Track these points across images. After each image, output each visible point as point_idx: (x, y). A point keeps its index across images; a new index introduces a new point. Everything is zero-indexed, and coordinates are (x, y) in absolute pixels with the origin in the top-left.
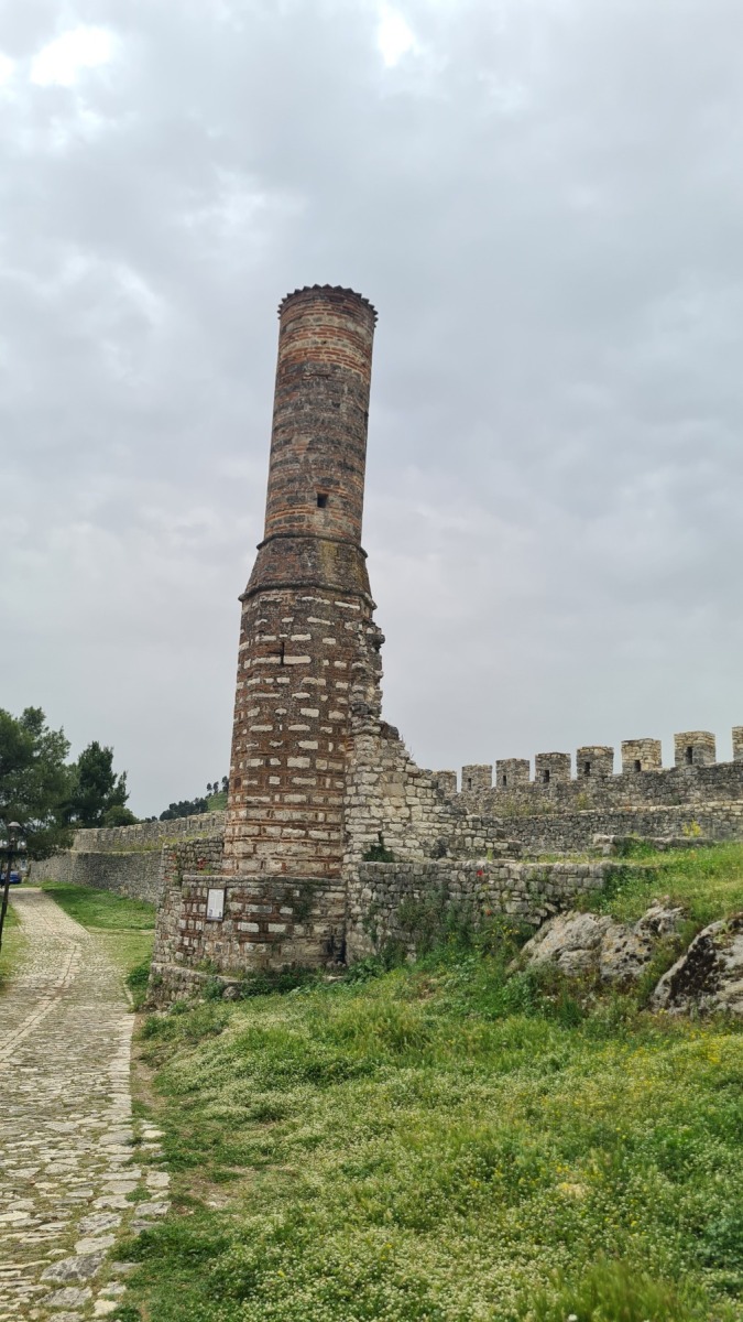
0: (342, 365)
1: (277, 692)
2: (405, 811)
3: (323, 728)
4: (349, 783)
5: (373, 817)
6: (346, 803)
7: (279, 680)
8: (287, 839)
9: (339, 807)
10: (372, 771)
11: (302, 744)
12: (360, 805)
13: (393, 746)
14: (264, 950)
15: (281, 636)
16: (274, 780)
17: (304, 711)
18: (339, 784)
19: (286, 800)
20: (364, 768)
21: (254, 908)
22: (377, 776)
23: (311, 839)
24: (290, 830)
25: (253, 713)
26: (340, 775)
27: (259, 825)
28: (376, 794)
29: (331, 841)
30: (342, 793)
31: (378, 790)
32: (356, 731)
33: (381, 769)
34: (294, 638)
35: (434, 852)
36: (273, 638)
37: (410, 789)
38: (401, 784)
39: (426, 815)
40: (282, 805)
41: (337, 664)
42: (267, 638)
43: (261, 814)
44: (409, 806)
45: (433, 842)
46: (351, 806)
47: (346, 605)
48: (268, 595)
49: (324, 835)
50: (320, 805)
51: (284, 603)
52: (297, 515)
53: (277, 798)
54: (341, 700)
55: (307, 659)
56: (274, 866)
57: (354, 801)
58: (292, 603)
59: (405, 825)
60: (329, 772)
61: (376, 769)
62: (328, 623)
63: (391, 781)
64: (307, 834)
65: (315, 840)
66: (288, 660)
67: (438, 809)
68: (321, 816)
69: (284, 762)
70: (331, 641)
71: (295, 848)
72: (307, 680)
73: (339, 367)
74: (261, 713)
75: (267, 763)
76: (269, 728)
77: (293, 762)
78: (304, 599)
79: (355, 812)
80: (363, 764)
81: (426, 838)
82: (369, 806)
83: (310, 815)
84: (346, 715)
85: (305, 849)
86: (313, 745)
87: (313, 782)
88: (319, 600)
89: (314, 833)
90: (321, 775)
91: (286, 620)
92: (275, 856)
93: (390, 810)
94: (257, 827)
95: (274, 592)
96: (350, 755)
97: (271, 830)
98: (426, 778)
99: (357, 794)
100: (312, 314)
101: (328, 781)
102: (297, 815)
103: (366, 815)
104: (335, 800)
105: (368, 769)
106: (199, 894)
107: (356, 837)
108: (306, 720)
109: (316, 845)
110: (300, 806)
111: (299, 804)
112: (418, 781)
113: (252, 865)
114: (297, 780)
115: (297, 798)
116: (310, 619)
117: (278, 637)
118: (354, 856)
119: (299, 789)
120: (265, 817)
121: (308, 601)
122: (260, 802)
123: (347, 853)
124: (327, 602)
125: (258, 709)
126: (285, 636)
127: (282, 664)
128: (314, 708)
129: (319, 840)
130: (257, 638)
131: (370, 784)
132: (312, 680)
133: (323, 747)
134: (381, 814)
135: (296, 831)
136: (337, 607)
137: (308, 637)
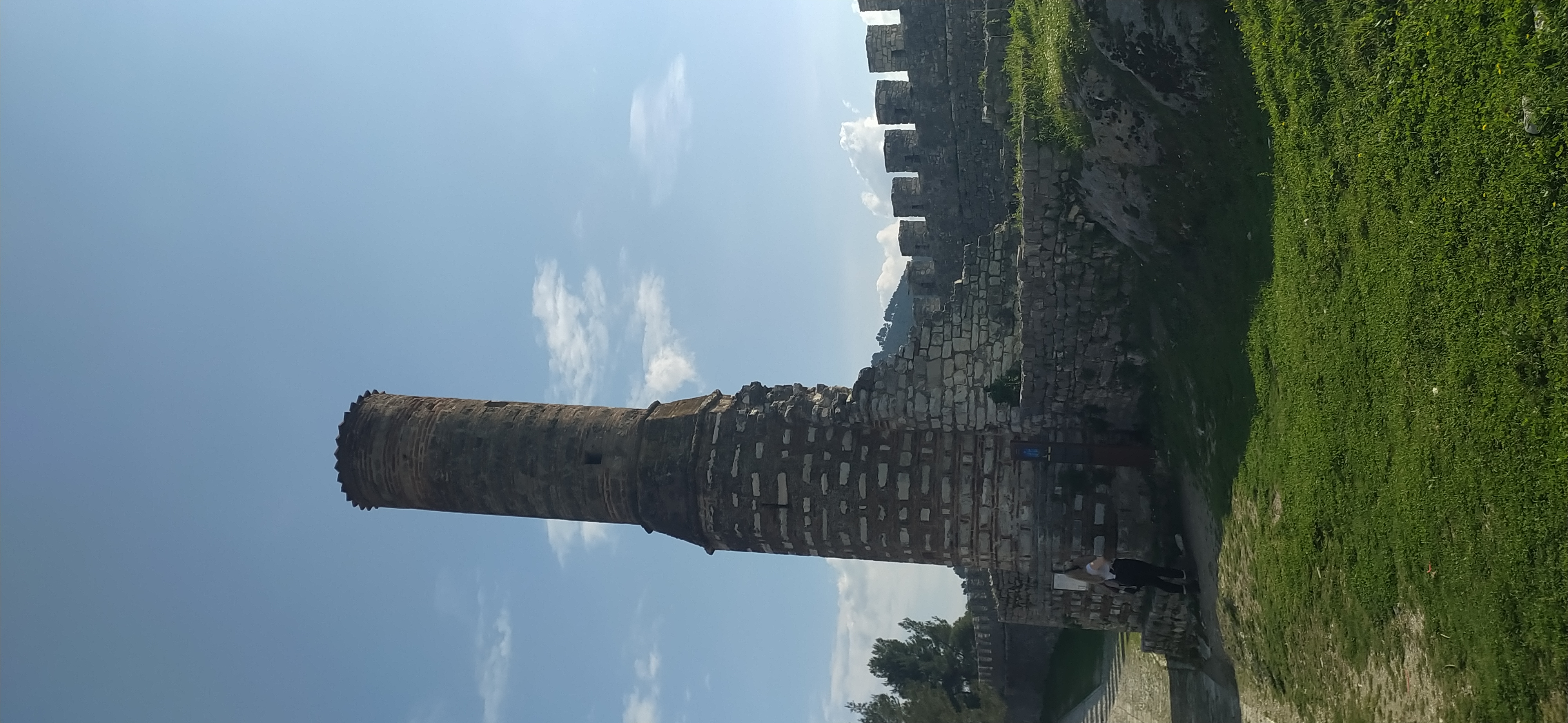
0: (432, 435)
1: (821, 513)
2: (960, 359)
3: (863, 458)
4: (927, 426)
5: (967, 398)
6: (950, 429)
7: (807, 510)
8: (994, 500)
9: (955, 437)
10: (912, 400)
11: (882, 483)
12: (954, 414)
13: (882, 373)
14: (1126, 529)
15: (754, 508)
16: (925, 514)
17: (843, 481)
18: (929, 437)
19: (949, 501)
20: (909, 410)
21: (1077, 542)
22: (918, 394)
23: (993, 472)
24: (984, 496)
25: (845, 539)
26: (917, 435)
27: (978, 532)
28: (940, 396)
29: (996, 446)
30: (938, 433)
31: (935, 392)
32: (866, 418)
33: (910, 389)
34: (757, 493)
35: (1007, 324)
36: (757, 517)
37: (934, 353)
38: (929, 364)
39: (964, 334)
40: (954, 504)
41: (786, 440)
42: (757, 525)
43: (965, 531)
44: (954, 353)
45: (995, 326)
46: (954, 424)
47: (716, 430)
48: (707, 523)
49: (989, 456)
50: (954, 460)
51: (716, 505)
52: (610, 489)
53: (946, 512)
54: (829, 436)
55: (782, 478)
56: (1026, 514)
57: (948, 420)
58: (715, 495)
59: (976, 360)
60: (914, 451)
61: (910, 395)
62: (738, 452)
63: (925, 377)
64: (986, 476)
65: (994, 466)
66: (783, 499)
67: (956, 319)
68: (966, 459)
69: (904, 503)
70: (759, 448)
71: (1004, 491)
72: (806, 477)
73: (434, 439)
74: (846, 531)
75: (905, 523)
76: (863, 520)
77: (903, 493)
78: (710, 481)
79: (961, 420)
80: (905, 410)
81: (991, 333)
82: (954, 403)
83: (966, 472)
84: (848, 429)
85: (1006, 478)
86: (883, 470)
87: (926, 469)
88: (711, 462)
89: (987, 469)
90: (918, 460)
91: (735, 502)
92: (1014, 514)
93: (959, 377)
94: (980, 535)
95: (702, 516)
96: (894, 426)
97: (984, 519)
98: (920, 334)
99: (940, 418)
100: (371, 471)
101: (924, 451)
102: (966, 489)
103: (965, 407)
104: (948, 442)
105: (910, 405)
106: (1059, 599)
107: (991, 419)
108: (853, 479)
109: (1000, 464)
110: (955, 484)
111: (952, 486)
112: (924, 343)
113: (1025, 541)
114: (925, 488)
115: (946, 489)
116: (734, 473)
117: (756, 511)
118: (1013, 421)
119: (935, 486)
120: (968, 526)
121: (713, 476)
122: (951, 531)
123: (1010, 429)
124: (713, 453)
125: (841, 534)
126: (754, 502)
127: (788, 506)
128: (839, 469)
129: (995, 461)
130: (757, 535)
131: (929, 402)
132: (807, 471)
133: (884, 457)
134: (964, 389)
135: (985, 490)
136: (718, 440)
137: (755, 476)
